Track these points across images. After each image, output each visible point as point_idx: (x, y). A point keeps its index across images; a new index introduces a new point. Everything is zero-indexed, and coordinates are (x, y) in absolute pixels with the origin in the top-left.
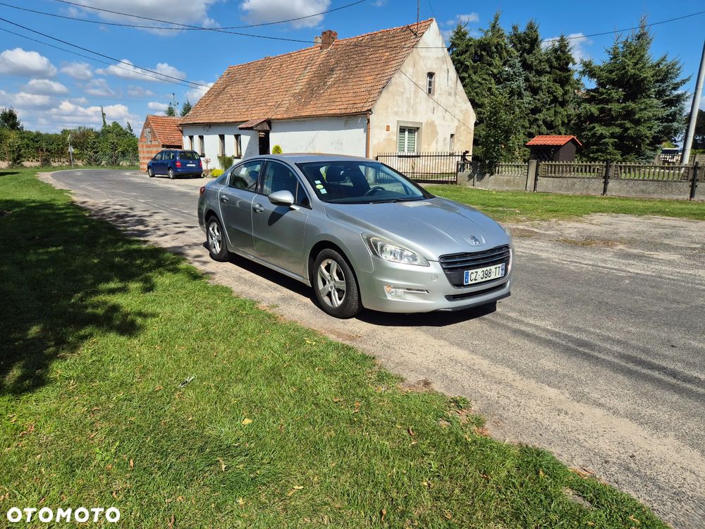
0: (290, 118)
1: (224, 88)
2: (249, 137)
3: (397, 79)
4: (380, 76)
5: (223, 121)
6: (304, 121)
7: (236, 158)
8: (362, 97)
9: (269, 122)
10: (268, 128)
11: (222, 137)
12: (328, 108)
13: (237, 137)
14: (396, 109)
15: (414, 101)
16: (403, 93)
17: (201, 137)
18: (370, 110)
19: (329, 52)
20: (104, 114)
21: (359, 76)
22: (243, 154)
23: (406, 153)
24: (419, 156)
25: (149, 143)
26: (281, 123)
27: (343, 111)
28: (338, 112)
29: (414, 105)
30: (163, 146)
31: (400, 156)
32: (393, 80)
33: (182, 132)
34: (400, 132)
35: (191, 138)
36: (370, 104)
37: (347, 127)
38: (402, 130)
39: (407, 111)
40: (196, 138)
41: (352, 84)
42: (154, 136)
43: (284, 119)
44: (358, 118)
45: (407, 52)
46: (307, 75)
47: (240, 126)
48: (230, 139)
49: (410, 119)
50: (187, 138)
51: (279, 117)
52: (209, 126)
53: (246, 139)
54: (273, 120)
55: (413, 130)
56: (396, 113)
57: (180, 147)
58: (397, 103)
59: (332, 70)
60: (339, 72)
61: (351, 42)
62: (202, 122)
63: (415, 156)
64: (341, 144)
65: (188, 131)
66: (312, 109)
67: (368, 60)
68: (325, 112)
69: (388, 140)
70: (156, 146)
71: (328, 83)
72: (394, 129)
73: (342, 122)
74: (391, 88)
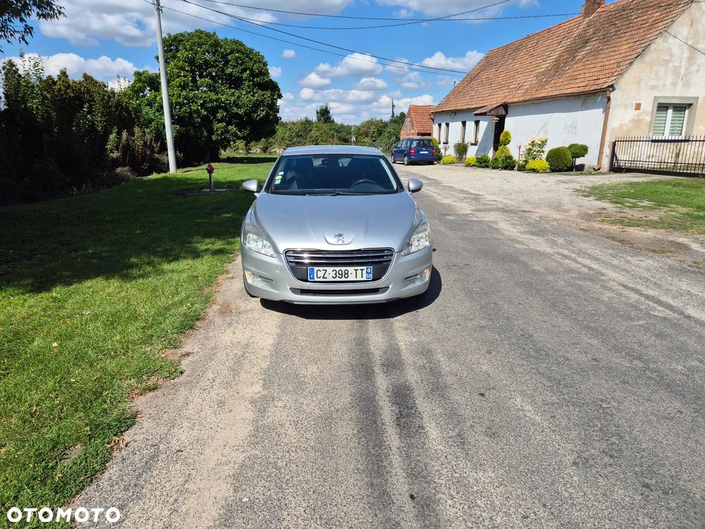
0: (525, 101)
1: (478, 73)
2: (487, 123)
3: (659, 44)
4: (638, 43)
5: (466, 107)
6: (540, 103)
7: (472, 144)
8: (607, 71)
9: (505, 106)
10: (504, 113)
11: (464, 123)
12: (566, 87)
13: (477, 123)
14: (654, 82)
15: (687, 69)
16: (667, 62)
17: (447, 125)
18: (612, 86)
19: (590, 21)
20: (393, 106)
21: (614, 45)
22: (479, 140)
23: (667, 136)
24: (688, 141)
25: (408, 132)
26: (517, 106)
27: (582, 89)
28: (576, 90)
29: (684, 75)
30: (418, 134)
31: (653, 141)
32: (653, 47)
33: (433, 120)
34: (658, 110)
35: (440, 125)
36: (614, 78)
37: (584, 107)
38: (662, 107)
39: (672, 84)
40: (443, 125)
41: (604, 56)
42: (412, 125)
43: (519, 102)
44: (597, 96)
45: (682, 9)
46: (559, 50)
47: (476, 112)
48: (470, 125)
49: (676, 93)
50: (437, 125)
51: (515, 100)
52: (454, 113)
53: (483, 125)
54: (511, 103)
55: (680, 108)
56: (654, 88)
57: (430, 134)
58: (656, 75)
59: (587, 42)
60: (594, 42)
61: (619, 6)
62: (448, 109)
63: (681, 141)
64: (576, 127)
65: (438, 120)
66: (550, 89)
67: (631, 25)
68: (561, 92)
69: (637, 122)
70: (413, 134)
71: (577, 58)
72: (648, 106)
73: (579, 102)
74: (649, 56)
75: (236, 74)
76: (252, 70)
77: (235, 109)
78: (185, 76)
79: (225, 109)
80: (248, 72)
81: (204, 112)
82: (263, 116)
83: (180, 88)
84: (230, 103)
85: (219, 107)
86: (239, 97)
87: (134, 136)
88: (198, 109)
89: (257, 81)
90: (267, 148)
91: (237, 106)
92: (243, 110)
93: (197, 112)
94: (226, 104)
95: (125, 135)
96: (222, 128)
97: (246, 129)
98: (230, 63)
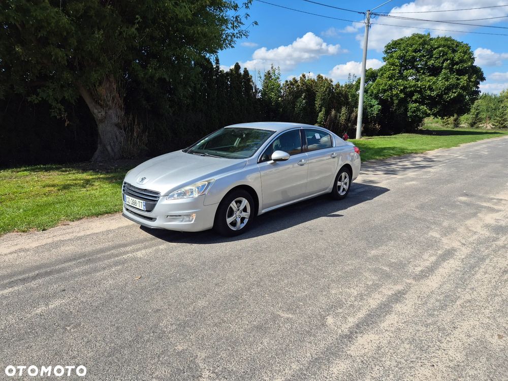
75: (437, 64)
76: (452, 60)
77: (429, 92)
78: (393, 70)
79: (420, 92)
80: (448, 62)
81: (402, 95)
82: (454, 97)
83: (388, 79)
84: (425, 88)
85: (416, 91)
86: (434, 83)
87: (340, 113)
88: (397, 93)
89: (456, 68)
90: (475, 123)
91: (431, 89)
92: (435, 93)
93: (397, 95)
94: (421, 89)
95: (333, 112)
96: (415, 107)
97: (436, 108)
98: (434, 56)
